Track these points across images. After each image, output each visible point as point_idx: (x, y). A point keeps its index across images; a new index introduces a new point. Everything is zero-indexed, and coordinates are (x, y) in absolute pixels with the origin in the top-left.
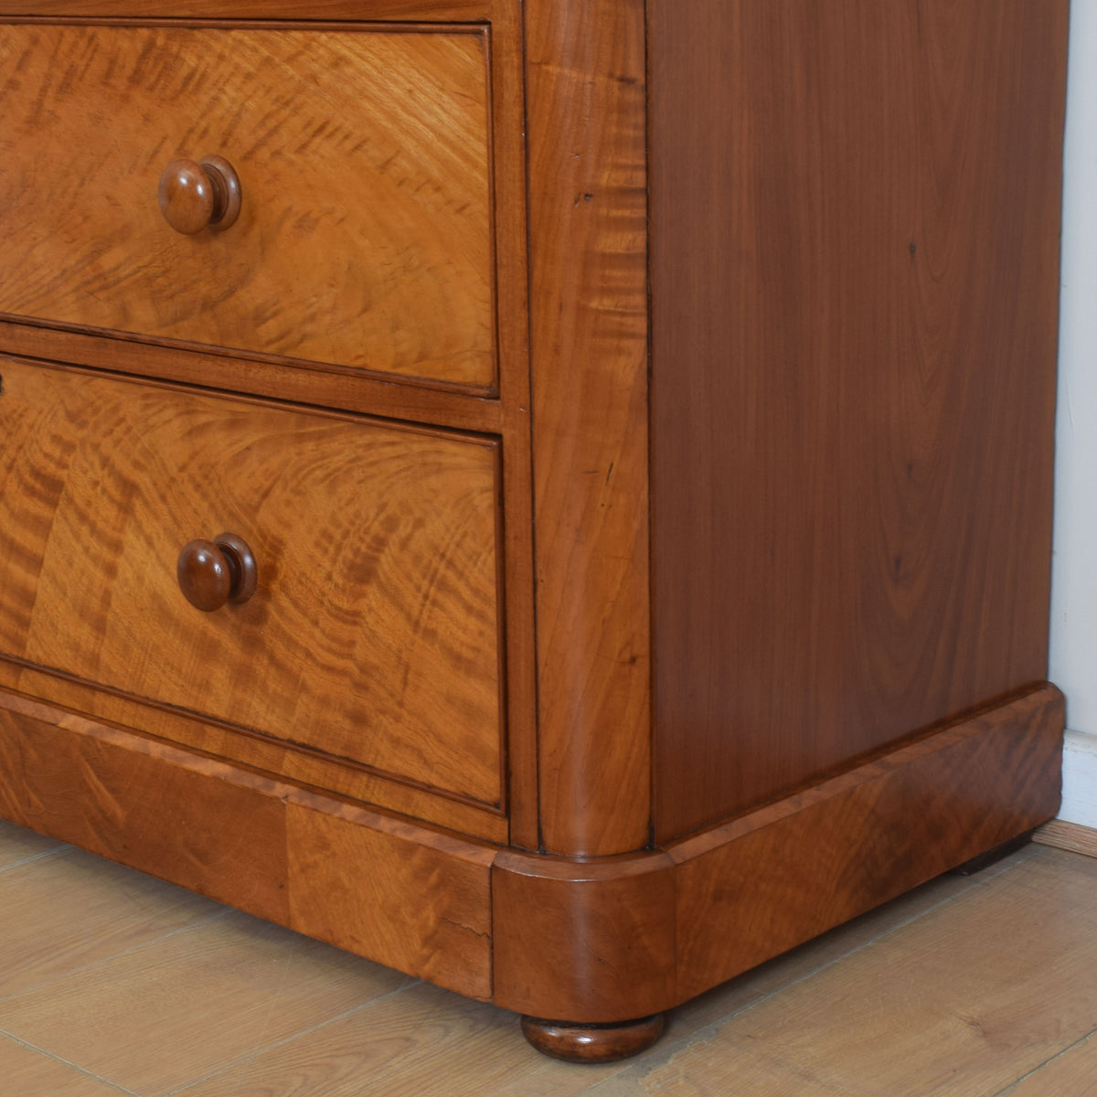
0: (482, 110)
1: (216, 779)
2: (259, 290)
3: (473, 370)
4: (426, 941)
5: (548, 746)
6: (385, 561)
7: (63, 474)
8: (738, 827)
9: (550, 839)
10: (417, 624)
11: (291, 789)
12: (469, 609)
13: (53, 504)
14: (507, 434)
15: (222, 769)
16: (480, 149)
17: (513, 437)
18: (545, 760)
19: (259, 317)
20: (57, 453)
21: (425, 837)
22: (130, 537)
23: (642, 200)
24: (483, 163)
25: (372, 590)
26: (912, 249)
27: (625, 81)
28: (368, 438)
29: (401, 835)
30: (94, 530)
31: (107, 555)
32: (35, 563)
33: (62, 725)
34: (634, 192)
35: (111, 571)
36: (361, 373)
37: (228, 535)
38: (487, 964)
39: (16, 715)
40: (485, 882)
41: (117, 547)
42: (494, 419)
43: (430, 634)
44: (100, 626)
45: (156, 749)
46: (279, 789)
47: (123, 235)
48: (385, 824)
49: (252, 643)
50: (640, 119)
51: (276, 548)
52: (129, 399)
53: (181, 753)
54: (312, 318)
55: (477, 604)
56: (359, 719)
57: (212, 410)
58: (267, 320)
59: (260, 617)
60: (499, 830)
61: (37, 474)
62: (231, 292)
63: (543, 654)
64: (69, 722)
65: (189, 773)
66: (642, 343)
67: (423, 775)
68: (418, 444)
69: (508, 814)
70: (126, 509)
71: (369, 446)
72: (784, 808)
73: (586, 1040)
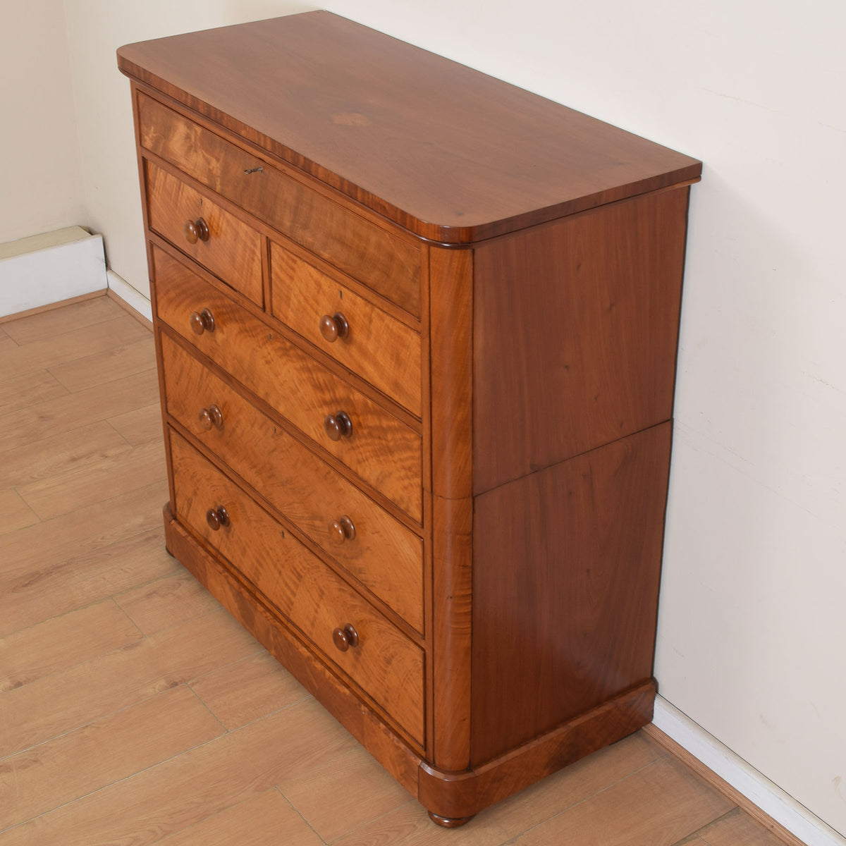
0: (421, 559)
1: (345, 694)
2: (359, 563)
3: (419, 628)
4: (401, 775)
5: (437, 738)
6: (394, 662)
7: (302, 574)
8: (503, 760)
9: (437, 762)
10: (402, 685)
11: (367, 709)
12: (416, 690)
13: (300, 581)
14: (427, 651)
15: (347, 691)
16: (420, 569)
17: (429, 653)
18: (436, 742)
19: (360, 571)
20: (301, 567)
21: (402, 746)
22: (322, 605)
23: (470, 597)
24: (421, 574)
25: (390, 667)
26: (588, 571)
27: (465, 566)
28: (390, 626)
29: (395, 742)
30: (311, 596)
31: (316, 607)
32: (294, 595)
33: (300, 650)
34: (468, 595)
35: (316, 612)
36: (388, 606)
37: (350, 625)
38: (417, 790)
39: (286, 639)
40: (417, 768)
41: (318, 606)
42: (423, 644)
43: (406, 690)
44: (313, 624)
45: (328, 673)
46: (363, 708)
47: (321, 519)
48: (391, 735)
49: (357, 659)
50: (470, 575)
51: (364, 638)
52: (323, 568)
53: (336, 680)
54: (375, 582)
55: (418, 690)
56: (386, 699)
57: (346, 588)
58: (361, 573)
59: (359, 653)
60: (423, 754)
61: (295, 569)
62: (352, 558)
63: (435, 714)
64: (303, 650)
65: (336, 688)
66: (470, 635)
67: (403, 725)
68: (403, 638)
69: (425, 750)
70: (321, 597)
71: (390, 629)
72: (523, 749)
73: (446, 821)
